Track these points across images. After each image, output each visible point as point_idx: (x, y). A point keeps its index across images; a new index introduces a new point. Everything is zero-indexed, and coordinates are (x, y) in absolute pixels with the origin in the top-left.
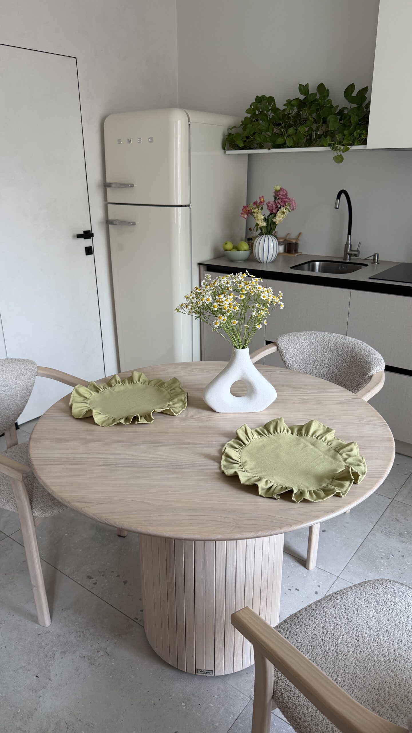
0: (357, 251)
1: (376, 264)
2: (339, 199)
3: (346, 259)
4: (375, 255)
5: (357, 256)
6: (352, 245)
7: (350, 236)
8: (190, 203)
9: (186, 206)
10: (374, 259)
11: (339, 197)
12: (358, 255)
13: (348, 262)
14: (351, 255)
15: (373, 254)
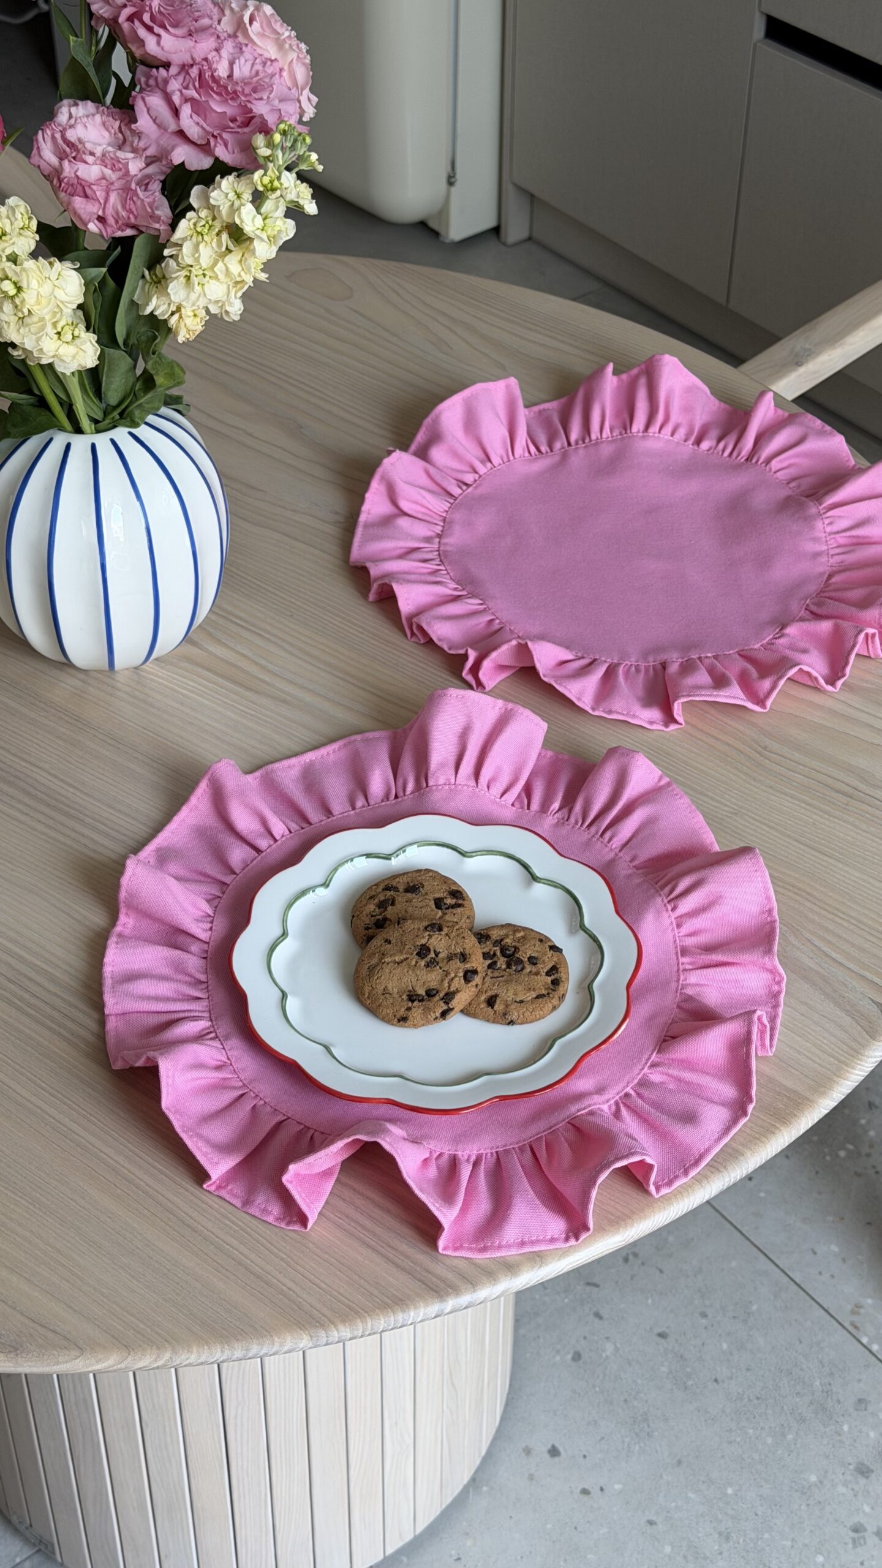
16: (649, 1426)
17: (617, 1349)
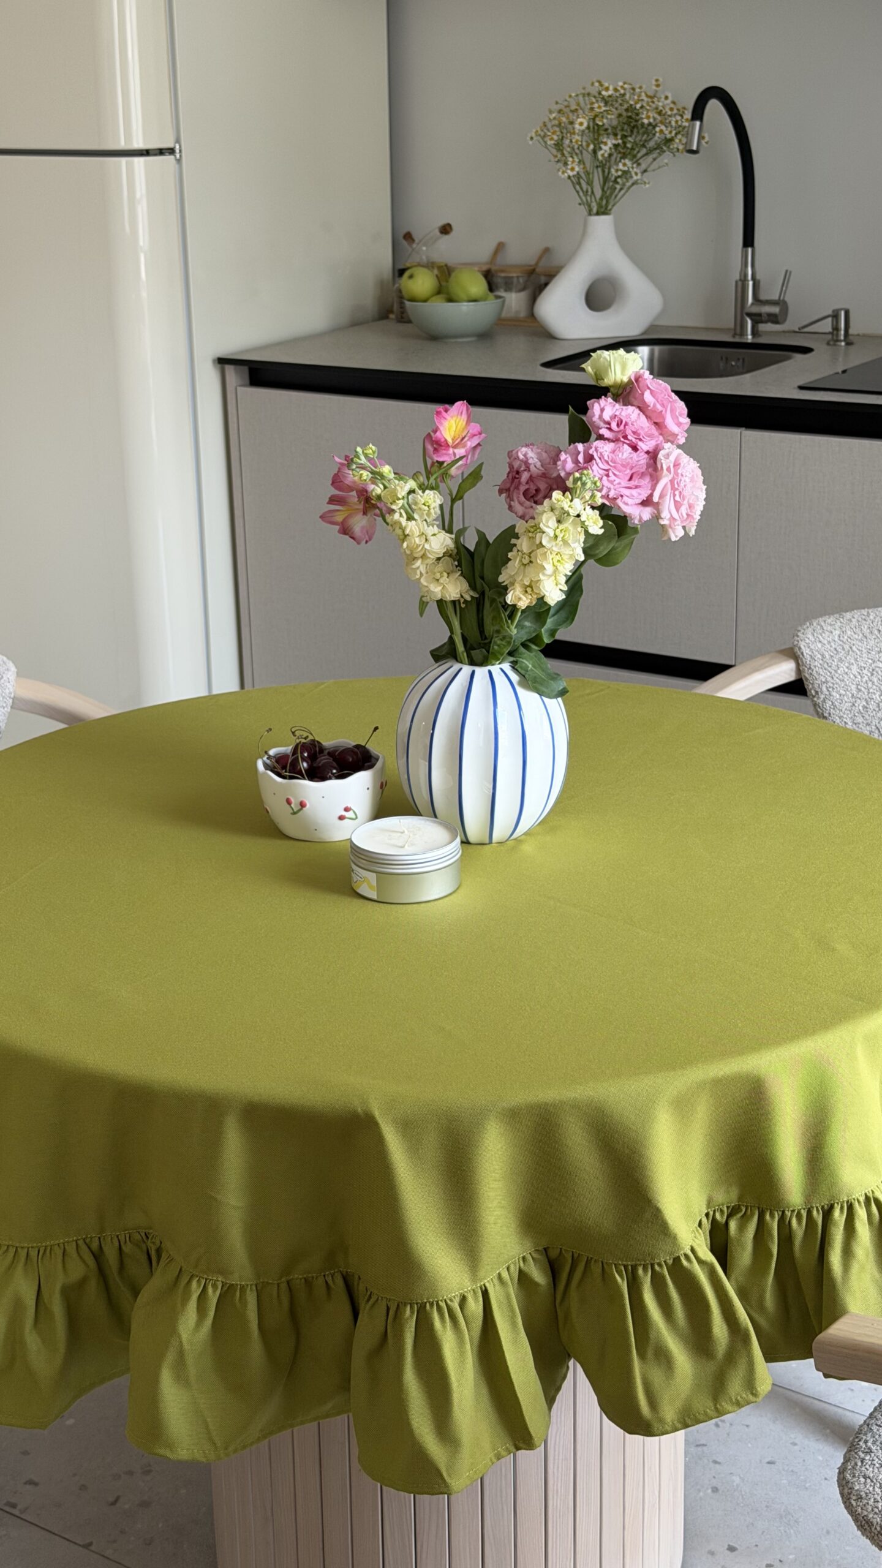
0: (781, 303)
1: (841, 346)
2: (701, 119)
3: (743, 333)
4: (835, 316)
5: (777, 322)
6: (759, 281)
7: (750, 250)
8: (178, 141)
9: (161, 152)
10: (836, 329)
11: (698, 112)
12: (780, 318)
13: (749, 341)
14: (758, 318)
15: (830, 312)
16: (793, 1516)
17: (742, 1480)
